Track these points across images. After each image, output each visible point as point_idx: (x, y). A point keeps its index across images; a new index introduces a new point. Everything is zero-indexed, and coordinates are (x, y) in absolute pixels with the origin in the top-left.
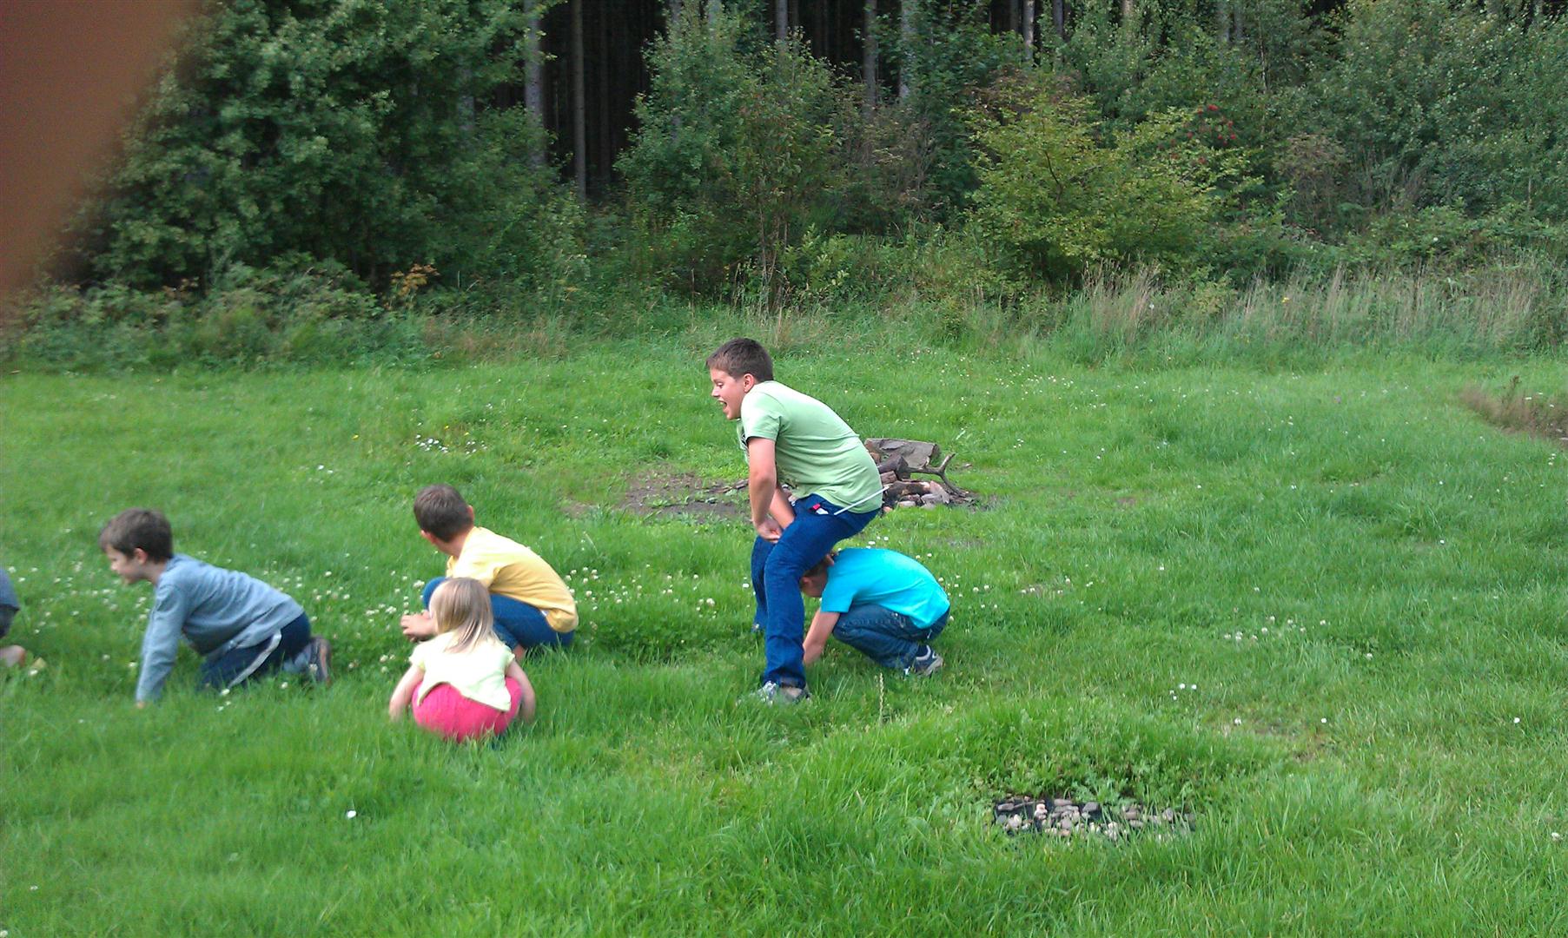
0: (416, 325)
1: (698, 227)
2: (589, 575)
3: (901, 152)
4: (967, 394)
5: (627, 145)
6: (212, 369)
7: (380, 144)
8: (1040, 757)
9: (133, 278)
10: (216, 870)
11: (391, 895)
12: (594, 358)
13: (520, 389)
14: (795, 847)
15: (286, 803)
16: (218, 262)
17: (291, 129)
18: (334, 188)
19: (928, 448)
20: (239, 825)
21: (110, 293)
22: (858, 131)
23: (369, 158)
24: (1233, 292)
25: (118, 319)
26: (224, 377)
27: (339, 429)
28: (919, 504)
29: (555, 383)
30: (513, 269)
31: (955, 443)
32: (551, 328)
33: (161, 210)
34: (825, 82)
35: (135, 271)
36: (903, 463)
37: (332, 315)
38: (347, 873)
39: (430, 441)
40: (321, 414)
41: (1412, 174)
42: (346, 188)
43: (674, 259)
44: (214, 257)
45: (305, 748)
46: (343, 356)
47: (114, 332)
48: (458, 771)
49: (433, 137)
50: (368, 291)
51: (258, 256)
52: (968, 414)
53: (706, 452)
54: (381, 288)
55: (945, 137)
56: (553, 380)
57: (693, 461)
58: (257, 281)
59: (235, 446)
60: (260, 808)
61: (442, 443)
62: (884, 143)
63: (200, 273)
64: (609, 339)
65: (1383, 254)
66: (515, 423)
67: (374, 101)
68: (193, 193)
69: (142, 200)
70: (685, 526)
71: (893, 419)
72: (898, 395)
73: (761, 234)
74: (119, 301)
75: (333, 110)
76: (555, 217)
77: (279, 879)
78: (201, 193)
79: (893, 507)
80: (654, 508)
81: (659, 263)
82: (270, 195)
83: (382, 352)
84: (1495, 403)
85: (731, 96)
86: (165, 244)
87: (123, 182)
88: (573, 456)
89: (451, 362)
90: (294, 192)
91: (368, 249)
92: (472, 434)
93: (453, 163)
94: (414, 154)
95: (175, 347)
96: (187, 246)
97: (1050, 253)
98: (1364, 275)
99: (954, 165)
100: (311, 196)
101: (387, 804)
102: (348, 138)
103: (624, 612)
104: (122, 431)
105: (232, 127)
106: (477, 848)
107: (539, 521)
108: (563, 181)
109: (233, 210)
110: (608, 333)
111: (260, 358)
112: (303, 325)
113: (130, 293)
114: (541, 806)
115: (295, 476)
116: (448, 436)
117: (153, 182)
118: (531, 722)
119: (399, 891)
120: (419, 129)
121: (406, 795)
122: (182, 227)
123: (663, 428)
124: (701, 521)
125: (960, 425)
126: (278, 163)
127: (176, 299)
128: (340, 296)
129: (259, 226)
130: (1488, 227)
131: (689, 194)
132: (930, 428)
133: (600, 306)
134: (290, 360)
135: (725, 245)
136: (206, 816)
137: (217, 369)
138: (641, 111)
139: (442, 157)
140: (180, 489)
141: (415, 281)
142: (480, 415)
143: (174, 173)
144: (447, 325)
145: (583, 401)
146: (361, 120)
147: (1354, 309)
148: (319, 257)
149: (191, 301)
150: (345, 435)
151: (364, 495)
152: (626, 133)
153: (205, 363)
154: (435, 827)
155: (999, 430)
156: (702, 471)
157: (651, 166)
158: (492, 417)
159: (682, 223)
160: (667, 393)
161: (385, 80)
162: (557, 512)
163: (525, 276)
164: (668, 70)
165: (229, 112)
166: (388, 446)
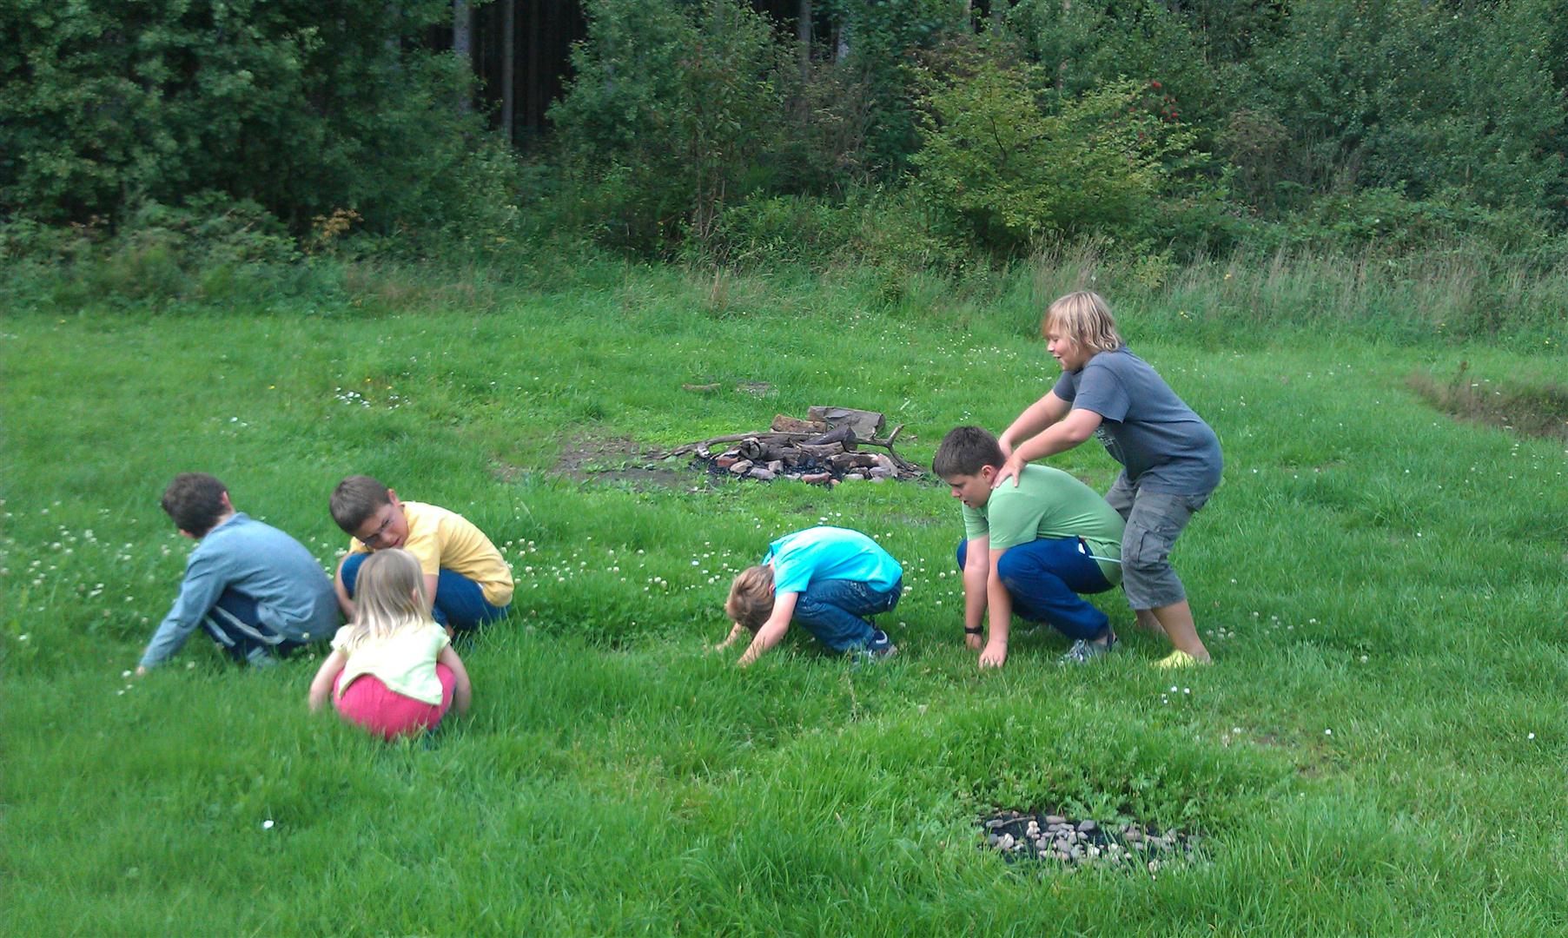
0: (336, 272)
1: (634, 179)
2: (525, 547)
3: (840, 113)
4: (911, 363)
5: (561, 95)
6: (120, 311)
7: (306, 81)
8: (1028, 767)
9: (40, 213)
10: (112, 889)
11: (313, 924)
12: (523, 312)
13: (446, 342)
14: (773, 875)
15: (193, 808)
16: (130, 198)
17: (213, 61)
18: (254, 125)
19: (874, 418)
20: (140, 833)
21: (14, 227)
22: (796, 88)
23: (292, 95)
24: (1174, 266)
25: (22, 255)
26: (133, 319)
27: (253, 378)
28: (868, 477)
29: (485, 337)
30: (440, 216)
31: (900, 413)
32: (479, 279)
33: (72, 142)
34: (765, 39)
35: (42, 205)
36: (850, 433)
37: (248, 257)
38: (263, 895)
39: (351, 394)
40: (236, 362)
41: (1351, 156)
42: (268, 125)
43: (606, 211)
44: (126, 193)
45: (216, 741)
46: (259, 302)
47: (17, 268)
48: (387, 775)
49: (360, 75)
50: (287, 234)
51: (171, 192)
52: (911, 384)
53: (642, 415)
54: (301, 230)
55: (885, 100)
56: (480, 335)
57: (629, 424)
58: (171, 221)
59: (143, 393)
60: (164, 814)
61: (363, 397)
62: (825, 103)
63: (111, 210)
64: (538, 293)
65: (1325, 234)
66: (440, 378)
67: (302, 37)
68: (106, 124)
69: (52, 130)
70: (622, 495)
71: (834, 386)
72: (839, 361)
73: (698, 190)
74: (25, 235)
75: (257, 42)
76: (485, 165)
77: (185, 902)
78: (114, 124)
79: (840, 479)
80: (589, 473)
81: (590, 216)
82: (189, 130)
83: (299, 298)
84: (1441, 388)
85: (669, 47)
86: (76, 177)
87: (34, 109)
88: (503, 414)
89: (373, 310)
90: (212, 127)
91: (288, 188)
92: (396, 388)
93: (380, 105)
94: (339, 93)
95: (82, 286)
96: (99, 179)
97: (992, 221)
98: (1307, 254)
99: (893, 128)
100: (231, 132)
101: (308, 811)
102: (271, 73)
103: (567, 590)
104: (22, 374)
105: (150, 55)
106: (410, 867)
107: (468, 485)
108: (492, 128)
109: (149, 146)
110: (537, 287)
111: (171, 300)
112: (217, 268)
113: (37, 229)
114: (481, 816)
115: (206, 428)
116: (370, 390)
117: (66, 109)
118: (468, 717)
119: (323, 919)
120: (347, 67)
121: (329, 801)
122: (93, 159)
123: (595, 388)
124: (639, 489)
125: (903, 394)
126: (196, 97)
127: (85, 236)
128: (258, 239)
129: (176, 161)
130: (1429, 209)
131: (624, 146)
132: (873, 396)
133: (530, 258)
134: (204, 303)
135: (659, 199)
136: (101, 823)
137: (126, 311)
138: (578, 58)
139: (369, 97)
140: (82, 438)
141: (337, 226)
142: (403, 368)
143: (88, 104)
144: (369, 272)
145: (512, 356)
146: (287, 55)
147: (1296, 288)
148: (237, 196)
149: (101, 238)
150: (262, 384)
151: (280, 451)
152: (560, 82)
153: (113, 303)
154: (363, 840)
155: (944, 401)
156: (637, 436)
157: (584, 116)
158: (416, 370)
159: (615, 176)
160: (602, 351)
161: (314, 15)
162: (488, 476)
163: (452, 224)
164: (605, 18)
165: (149, 38)
166: (306, 398)
